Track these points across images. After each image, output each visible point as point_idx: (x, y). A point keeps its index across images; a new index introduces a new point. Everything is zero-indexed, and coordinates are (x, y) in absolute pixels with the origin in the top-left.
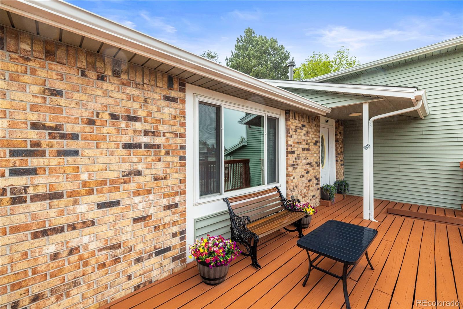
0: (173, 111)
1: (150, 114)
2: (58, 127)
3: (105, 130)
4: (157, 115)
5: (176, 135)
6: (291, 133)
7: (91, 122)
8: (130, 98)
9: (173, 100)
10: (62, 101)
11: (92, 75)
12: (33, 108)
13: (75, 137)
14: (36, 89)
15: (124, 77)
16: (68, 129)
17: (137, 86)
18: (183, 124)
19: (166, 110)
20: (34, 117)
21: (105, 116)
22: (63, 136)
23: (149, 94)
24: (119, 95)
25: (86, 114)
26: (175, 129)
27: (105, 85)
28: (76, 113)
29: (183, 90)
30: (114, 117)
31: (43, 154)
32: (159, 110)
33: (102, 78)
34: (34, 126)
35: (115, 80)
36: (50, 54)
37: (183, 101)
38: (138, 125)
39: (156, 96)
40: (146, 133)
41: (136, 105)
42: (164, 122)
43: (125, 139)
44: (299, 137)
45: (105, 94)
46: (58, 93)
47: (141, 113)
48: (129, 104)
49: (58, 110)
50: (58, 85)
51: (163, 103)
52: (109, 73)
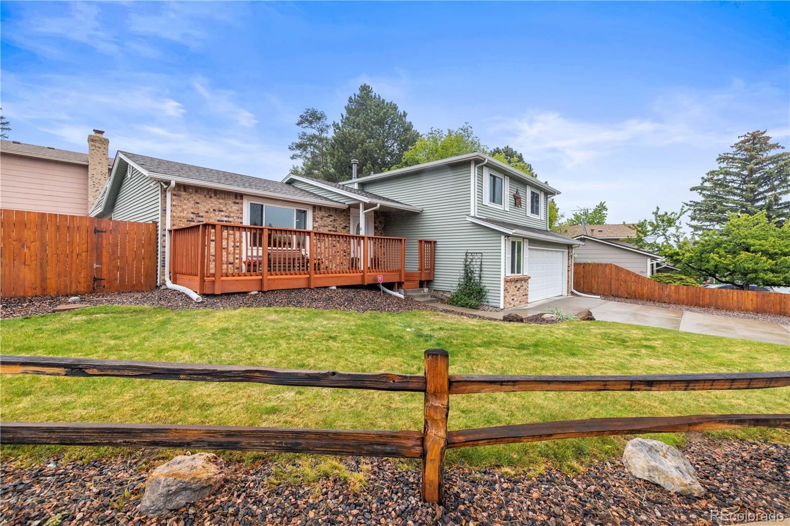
0: (237, 208)
1: (227, 209)
2: (198, 214)
3: (211, 215)
4: (230, 210)
5: (238, 218)
6: (317, 220)
7: (207, 212)
8: (220, 203)
9: (237, 203)
10: (199, 206)
11: (208, 196)
12: (192, 208)
13: (202, 217)
14: (193, 202)
15: (218, 196)
16: (201, 214)
17: (222, 199)
18: (242, 213)
19: (234, 208)
20: (192, 211)
21: (212, 210)
22: (199, 216)
23: (228, 202)
24: (216, 203)
25: (206, 210)
26: (238, 215)
27: (212, 200)
28: (203, 209)
29: (242, 199)
30: (214, 210)
31: (194, 222)
32: (231, 208)
33: (211, 197)
34: (192, 213)
35: (215, 197)
36: (196, 192)
37: (242, 204)
38: (223, 213)
39: (230, 202)
40: (226, 216)
41: (222, 206)
42: (233, 212)
43: (218, 218)
44: (326, 223)
45: (211, 202)
46: (198, 203)
47: (224, 209)
48: (219, 206)
49: (198, 208)
50: (198, 201)
51: (233, 205)
52: (213, 195)
